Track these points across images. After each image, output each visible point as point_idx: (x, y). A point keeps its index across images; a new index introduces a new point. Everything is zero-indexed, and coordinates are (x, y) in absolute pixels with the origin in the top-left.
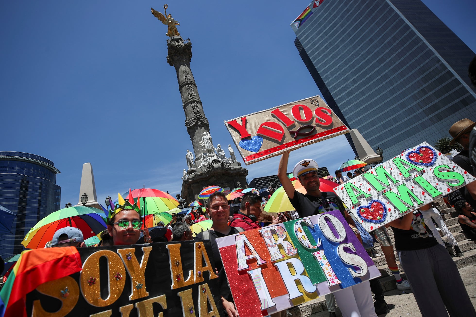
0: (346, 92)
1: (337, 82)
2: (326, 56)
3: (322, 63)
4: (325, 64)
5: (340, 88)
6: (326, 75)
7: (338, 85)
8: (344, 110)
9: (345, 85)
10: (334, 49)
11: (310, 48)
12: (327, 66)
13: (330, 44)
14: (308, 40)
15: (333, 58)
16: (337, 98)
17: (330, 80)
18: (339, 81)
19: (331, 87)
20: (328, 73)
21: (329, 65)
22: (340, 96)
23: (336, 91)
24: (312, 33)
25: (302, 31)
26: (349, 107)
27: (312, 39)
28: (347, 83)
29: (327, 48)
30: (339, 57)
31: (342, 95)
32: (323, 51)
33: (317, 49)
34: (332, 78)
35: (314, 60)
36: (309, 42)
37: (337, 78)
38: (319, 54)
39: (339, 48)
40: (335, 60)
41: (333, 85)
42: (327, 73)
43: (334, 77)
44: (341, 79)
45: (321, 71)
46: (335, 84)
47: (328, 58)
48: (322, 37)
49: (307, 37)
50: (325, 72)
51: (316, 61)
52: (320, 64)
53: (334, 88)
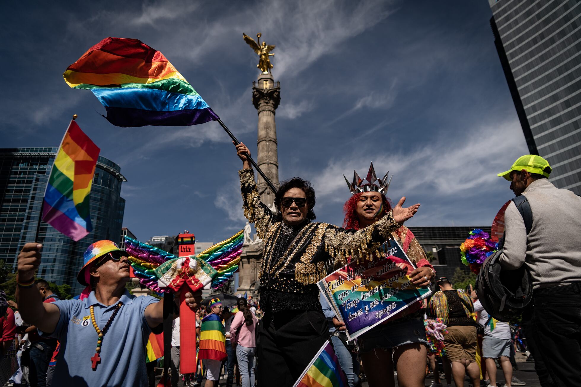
0: (551, 118)
1: (540, 100)
2: (532, 54)
3: (523, 65)
4: (528, 67)
5: (543, 110)
6: (526, 85)
7: (541, 105)
8: (543, 146)
9: (551, 106)
10: (545, 45)
11: (508, 38)
12: (530, 72)
13: (542, 36)
14: (508, 23)
15: (542, 59)
16: (536, 125)
17: (529, 94)
18: (544, 98)
19: (529, 106)
20: (529, 83)
21: (533, 70)
22: (539, 124)
23: (536, 114)
24: (517, 12)
25: (503, 7)
26: (550, 143)
27: (516, 22)
28: (554, 104)
29: (535, 41)
30: (551, 59)
31: (543, 122)
32: (528, 45)
33: (520, 40)
34: (533, 92)
35: (512, 58)
36: (509, 27)
37: (541, 94)
38: (522, 50)
39: (554, 45)
40: (543, 63)
41: (533, 104)
42: (527, 82)
43: (536, 90)
44: (547, 96)
45: (520, 77)
46: (536, 102)
47: (533, 59)
48: (531, 22)
49: (507, 19)
50: (525, 80)
51: (514, 60)
52: (520, 67)
53: (534, 109)
